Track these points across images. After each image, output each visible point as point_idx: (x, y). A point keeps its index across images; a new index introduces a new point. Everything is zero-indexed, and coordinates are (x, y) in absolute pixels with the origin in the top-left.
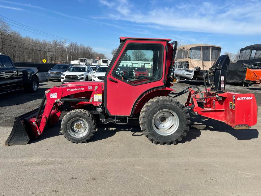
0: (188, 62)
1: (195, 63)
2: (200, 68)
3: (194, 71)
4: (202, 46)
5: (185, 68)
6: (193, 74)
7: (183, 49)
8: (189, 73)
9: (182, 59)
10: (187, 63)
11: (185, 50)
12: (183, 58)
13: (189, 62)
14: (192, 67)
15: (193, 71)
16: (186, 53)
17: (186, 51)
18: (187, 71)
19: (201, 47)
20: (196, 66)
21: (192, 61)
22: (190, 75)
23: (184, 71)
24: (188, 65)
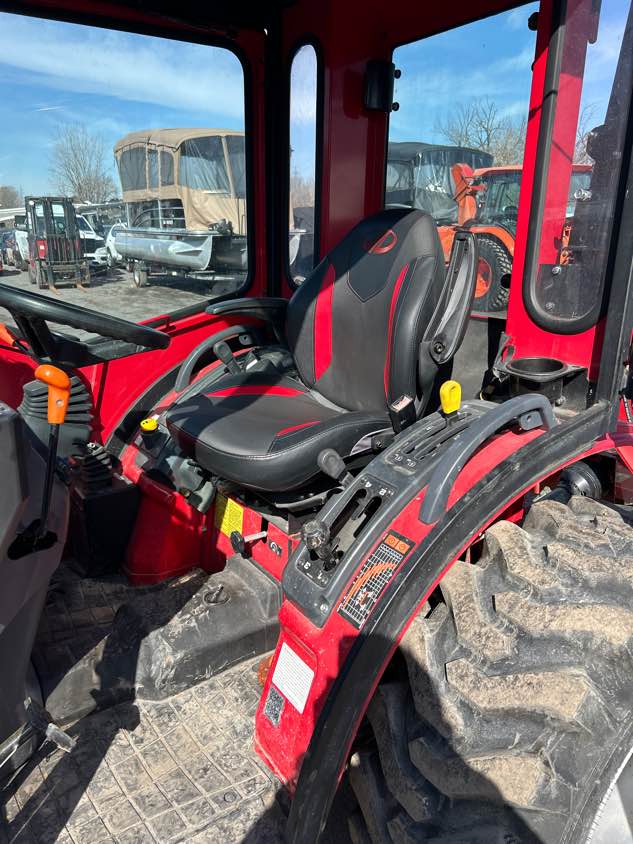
0: (178, 202)
1: (207, 204)
2: (230, 223)
3: (210, 240)
4: (227, 137)
5: (165, 226)
6: (206, 249)
7: (147, 147)
8: (192, 248)
9: (145, 187)
10: (176, 207)
11: (159, 149)
12: (153, 186)
13: (184, 202)
14: (200, 222)
15: (206, 238)
16: (163, 163)
17: (163, 153)
18: (179, 238)
19: (224, 141)
20: (216, 219)
21: (195, 199)
22: (196, 253)
23: (163, 240)
24: (180, 213)
